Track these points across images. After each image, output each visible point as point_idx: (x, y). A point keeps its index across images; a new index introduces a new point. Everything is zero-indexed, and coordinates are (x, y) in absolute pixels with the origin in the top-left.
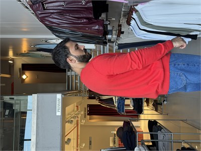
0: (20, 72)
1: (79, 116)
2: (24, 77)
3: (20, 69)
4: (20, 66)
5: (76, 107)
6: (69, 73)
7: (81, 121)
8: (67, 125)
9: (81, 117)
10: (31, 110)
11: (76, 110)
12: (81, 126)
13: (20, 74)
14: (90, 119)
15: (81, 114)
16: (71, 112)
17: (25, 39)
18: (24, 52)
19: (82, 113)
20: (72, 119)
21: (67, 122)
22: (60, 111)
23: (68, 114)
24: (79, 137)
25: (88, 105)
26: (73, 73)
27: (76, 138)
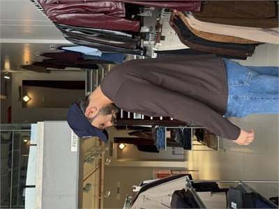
0: (20, 92)
1: (103, 153)
2: (26, 99)
3: (20, 87)
4: (21, 84)
5: (98, 142)
7: (105, 160)
8: (86, 165)
9: (105, 155)
10: (36, 145)
11: (98, 144)
12: (105, 167)
13: (20, 95)
14: (118, 158)
15: (106, 151)
16: (92, 148)
17: (27, 45)
18: (25, 64)
19: (107, 149)
20: (93, 157)
21: (85, 161)
22: (76, 145)
23: (88, 151)
25: (115, 138)
27: (97, 183)
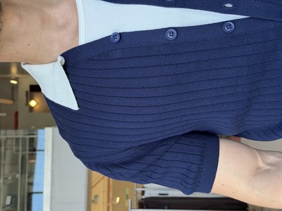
0: (27, 97)
3: (27, 92)
4: (28, 89)
10: (43, 150)
13: (27, 100)
24: (111, 189)
27: (106, 189)
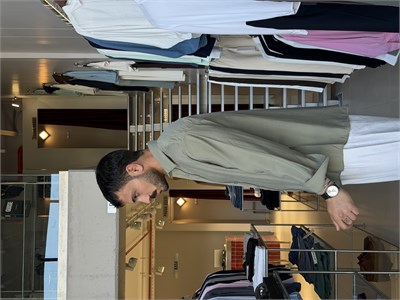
0: (34, 125)
1: (154, 213)
2: (43, 135)
3: (34, 119)
4: (36, 115)
6: (132, 129)
7: (157, 222)
8: (129, 231)
9: (157, 215)
10: (58, 201)
12: (157, 231)
13: (35, 130)
14: (175, 219)
15: (157, 210)
17: (44, 61)
20: (139, 220)
21: (128, 226)
23: (132, 210)
24: (153, 255)
25: (171, 191)
26: (141, 128)
27: (146, 255)
